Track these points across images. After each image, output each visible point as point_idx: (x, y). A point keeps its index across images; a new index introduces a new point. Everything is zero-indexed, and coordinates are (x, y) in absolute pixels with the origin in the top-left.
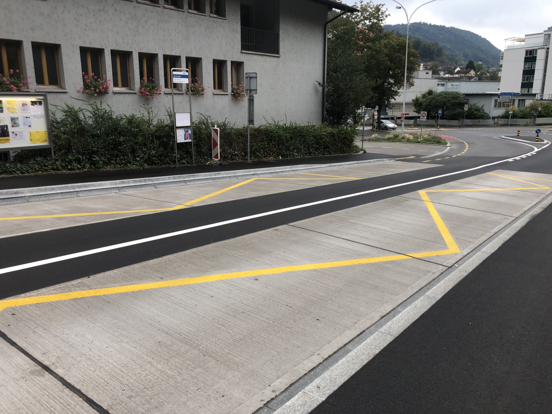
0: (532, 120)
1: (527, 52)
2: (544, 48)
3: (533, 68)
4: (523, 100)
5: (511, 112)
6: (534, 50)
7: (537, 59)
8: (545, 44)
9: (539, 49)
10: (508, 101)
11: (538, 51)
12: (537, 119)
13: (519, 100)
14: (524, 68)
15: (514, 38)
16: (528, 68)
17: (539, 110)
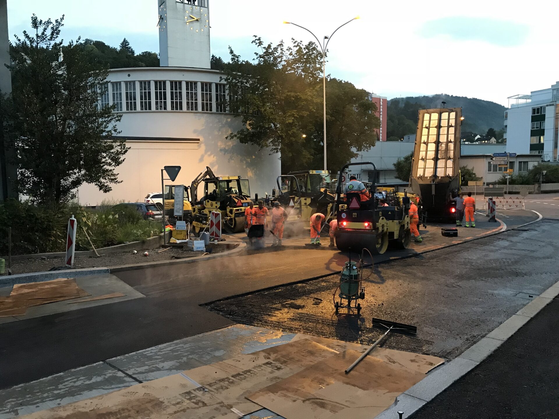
0: (537, 186)
1: (534, 110)
2: (553, 105)
3: (542, 128)
4: (524, 162)
5: (509, 177)
6: (541, 107)
7: (546, 117)
8: (554, 100)
9: (547, 106)
10: (503, 163)
11: (547, 108)
12: (542, 185)
13: (520, 162)
14: (532, 128)
15: (518, 95)
16: (536, 128)
17: (544, 174)
